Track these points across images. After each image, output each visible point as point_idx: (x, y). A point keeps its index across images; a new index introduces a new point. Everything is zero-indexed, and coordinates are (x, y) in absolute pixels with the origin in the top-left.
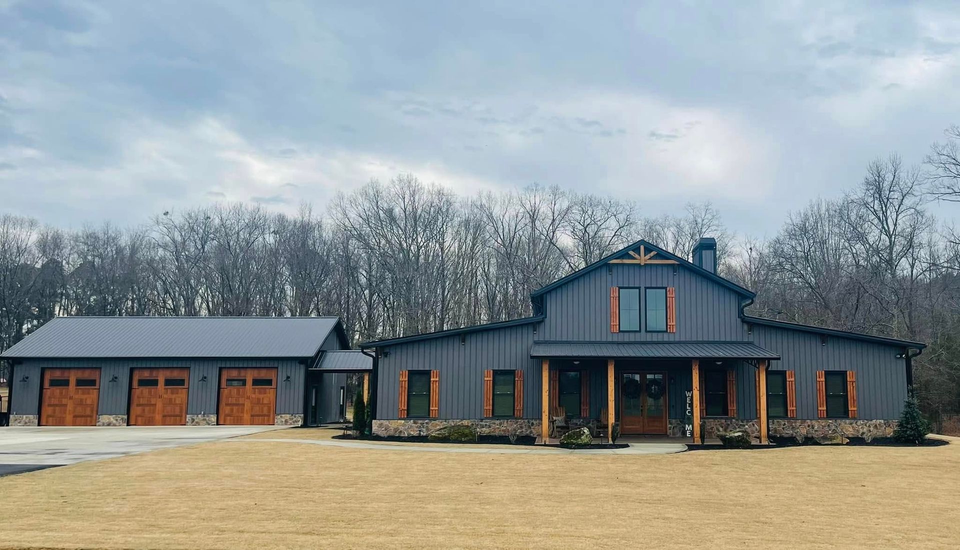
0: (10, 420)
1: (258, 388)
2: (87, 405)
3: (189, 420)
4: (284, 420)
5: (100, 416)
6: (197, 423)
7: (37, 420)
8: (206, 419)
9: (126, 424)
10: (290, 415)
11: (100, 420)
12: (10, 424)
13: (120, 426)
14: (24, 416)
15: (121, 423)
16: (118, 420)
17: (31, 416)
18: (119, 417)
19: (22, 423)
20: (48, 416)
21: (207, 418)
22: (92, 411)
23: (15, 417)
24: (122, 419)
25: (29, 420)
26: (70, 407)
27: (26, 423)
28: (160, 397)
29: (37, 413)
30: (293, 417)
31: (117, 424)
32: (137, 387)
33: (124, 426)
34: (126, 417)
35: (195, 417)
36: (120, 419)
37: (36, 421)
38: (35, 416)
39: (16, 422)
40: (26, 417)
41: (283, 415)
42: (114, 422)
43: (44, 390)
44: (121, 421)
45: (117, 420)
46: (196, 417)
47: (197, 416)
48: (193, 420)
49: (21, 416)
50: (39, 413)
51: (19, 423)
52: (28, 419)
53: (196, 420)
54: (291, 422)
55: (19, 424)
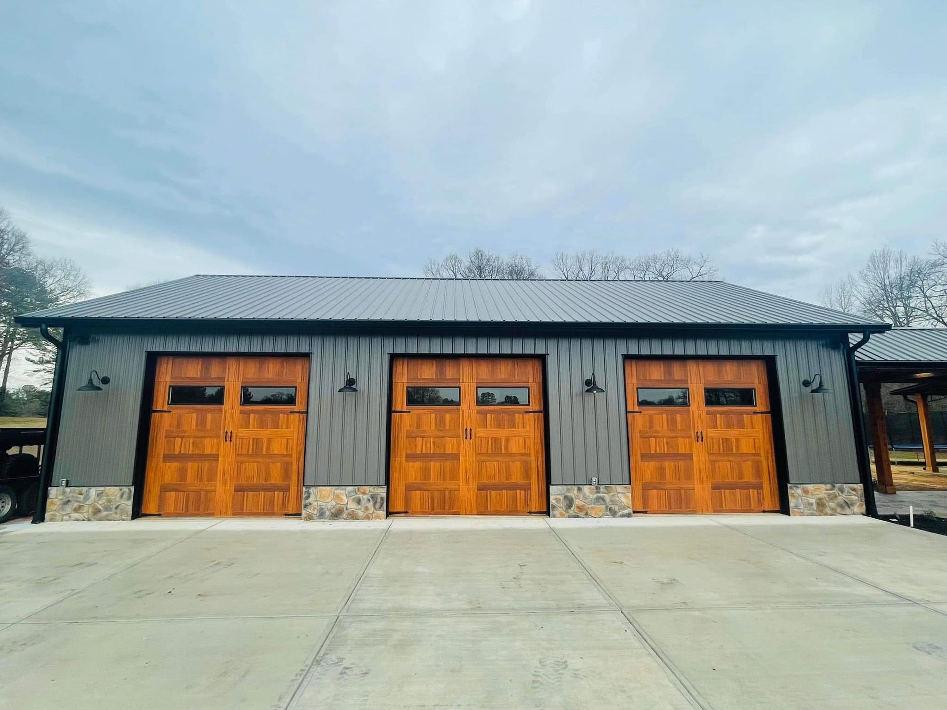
0: (49, 501)
1: (721, 413)
2: (274, 456)
3: (558, 500)
4: (813, 501)
5: (312, 490)
6: (580, 508)
7: (130, 503)
8: (603, 500)
9: (383, 513)
10: (829, 486)
11: (311, 500)
12: (47, 515)
13: (367, 517)
14: (93, 491)
15: (371, 510)
16: (363, 502)
17: (113, 492)
18: (364, 493)
19: (87, 510)
20: (164, 489)
21: (607, 497)
22: (287, 474)
23: (64, 493)
24: (374, 497)
25: (109, 501)
26: (226, 463)
27: (97, 511)
28: (468, 434)
29: (130, 480)
30: (836, 491)
31: (361, 513)
32: (405, 408)
33: (378, 517)
34: (382, 492)
35: (573, 492)
36: (365, 497)
37: (128, 505)
38: (126, 489)
39: (69, 508)
40: (99, 495)
41: (810, 487)
42: (352, 506)
43: (155, 417)
44: (371, 503)
45: (359, 502)
46: (575, 492)
47: (579, 489)
48: (570, 502)
49: (85, 489)
50: (139, 481)
51: (76, 510)
52: (104, 500)
53: (577, 502)
54: (832, 504)
55: (76, 515)
